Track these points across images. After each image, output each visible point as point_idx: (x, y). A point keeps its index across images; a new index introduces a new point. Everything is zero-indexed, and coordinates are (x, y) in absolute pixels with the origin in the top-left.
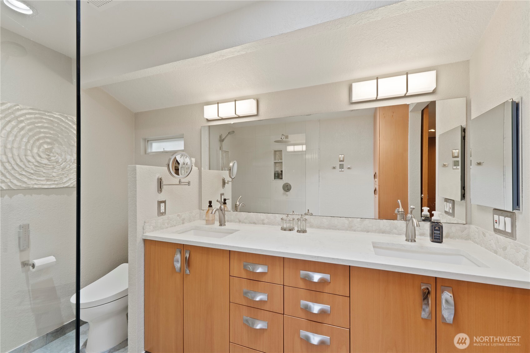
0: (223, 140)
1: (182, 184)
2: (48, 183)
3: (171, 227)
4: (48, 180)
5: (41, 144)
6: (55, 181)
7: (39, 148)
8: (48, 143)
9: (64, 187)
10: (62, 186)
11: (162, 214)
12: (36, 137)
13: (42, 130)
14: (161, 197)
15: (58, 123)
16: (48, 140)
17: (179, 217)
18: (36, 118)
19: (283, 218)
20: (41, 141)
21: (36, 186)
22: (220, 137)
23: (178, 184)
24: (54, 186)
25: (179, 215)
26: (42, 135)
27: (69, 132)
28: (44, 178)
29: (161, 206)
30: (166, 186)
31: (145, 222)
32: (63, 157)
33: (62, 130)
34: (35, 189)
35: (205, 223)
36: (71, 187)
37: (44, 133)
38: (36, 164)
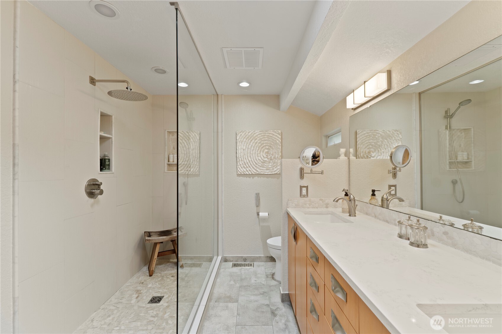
0: (451, 116)
1: (313, 172)
2: (267, 171)
3: (313, 208)
4: (267, 170)
5: (264, 150)
6: (270, 170)
7: (263, 152)
8: (267, 149)
9: (275, 174)
10: (274, 173)
11: (304, 196)
12: (262, 146)
13: (264, 142)
14: (304, 183)
15: (271, 137)
16: (267, 147)
17: (321, 201)
18: (262, 136)
19: (401, 222)
20: (264, 148)
21: (262, 173)
22: (446, 112)
23: (310, 172)
24: (270, 173)
25: (322, 200)
26: (265, 144)
27: (276, 140)
28: (265, 169)
29: (303, 190)
30: (306, 174)
31: (288, 200)
32: (274, 156)
33: (273, 140)
34: (262, 174)
35: (341, 211)
36: (278, 174)
37: (265, 143)
38: (262, 161)
